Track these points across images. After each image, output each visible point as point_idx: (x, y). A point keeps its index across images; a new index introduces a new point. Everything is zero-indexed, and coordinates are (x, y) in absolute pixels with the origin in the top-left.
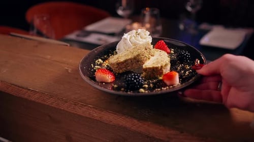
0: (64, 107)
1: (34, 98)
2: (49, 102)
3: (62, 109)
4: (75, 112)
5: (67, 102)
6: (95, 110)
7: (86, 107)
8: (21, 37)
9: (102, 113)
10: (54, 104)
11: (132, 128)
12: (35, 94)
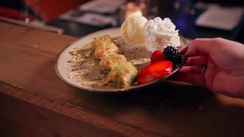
0: (50, 106)
1: (17, 95)
2: (34, 101)
3: (48, 108)
4: (63, 113)
5: (53, 102)
6: (84, 112)
7: (74, 108)
8: (9, 23)
9: (92, 116)
10: (39, 103)
11: (126, 134)
12: (18, 91)
